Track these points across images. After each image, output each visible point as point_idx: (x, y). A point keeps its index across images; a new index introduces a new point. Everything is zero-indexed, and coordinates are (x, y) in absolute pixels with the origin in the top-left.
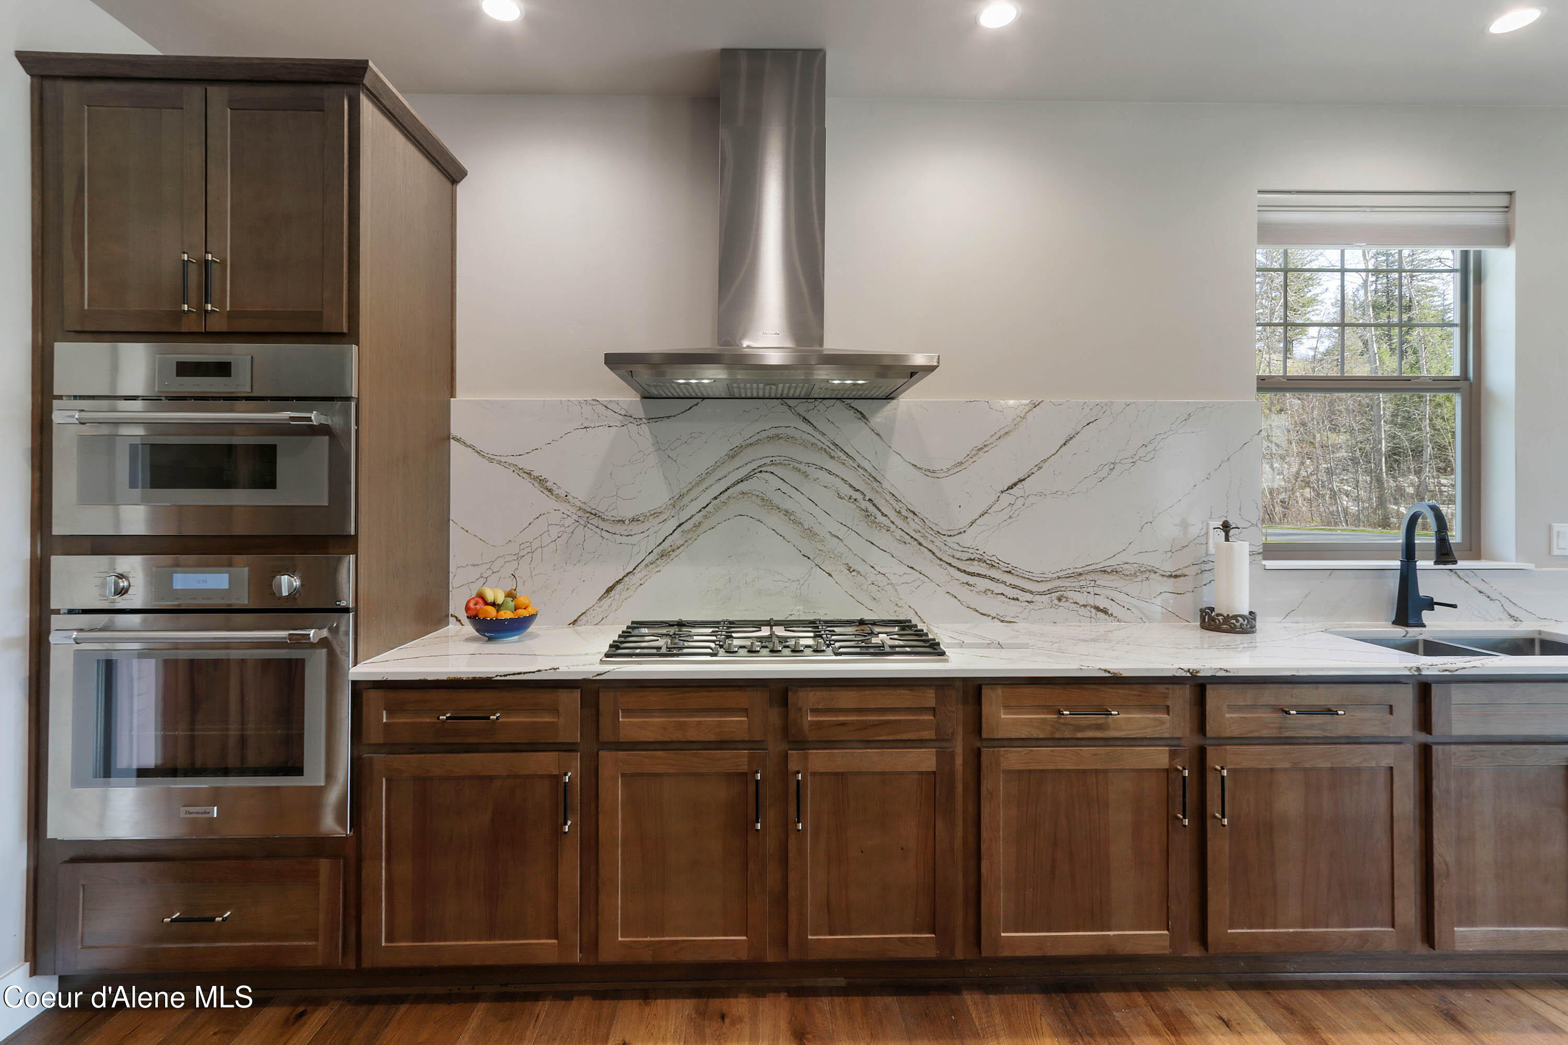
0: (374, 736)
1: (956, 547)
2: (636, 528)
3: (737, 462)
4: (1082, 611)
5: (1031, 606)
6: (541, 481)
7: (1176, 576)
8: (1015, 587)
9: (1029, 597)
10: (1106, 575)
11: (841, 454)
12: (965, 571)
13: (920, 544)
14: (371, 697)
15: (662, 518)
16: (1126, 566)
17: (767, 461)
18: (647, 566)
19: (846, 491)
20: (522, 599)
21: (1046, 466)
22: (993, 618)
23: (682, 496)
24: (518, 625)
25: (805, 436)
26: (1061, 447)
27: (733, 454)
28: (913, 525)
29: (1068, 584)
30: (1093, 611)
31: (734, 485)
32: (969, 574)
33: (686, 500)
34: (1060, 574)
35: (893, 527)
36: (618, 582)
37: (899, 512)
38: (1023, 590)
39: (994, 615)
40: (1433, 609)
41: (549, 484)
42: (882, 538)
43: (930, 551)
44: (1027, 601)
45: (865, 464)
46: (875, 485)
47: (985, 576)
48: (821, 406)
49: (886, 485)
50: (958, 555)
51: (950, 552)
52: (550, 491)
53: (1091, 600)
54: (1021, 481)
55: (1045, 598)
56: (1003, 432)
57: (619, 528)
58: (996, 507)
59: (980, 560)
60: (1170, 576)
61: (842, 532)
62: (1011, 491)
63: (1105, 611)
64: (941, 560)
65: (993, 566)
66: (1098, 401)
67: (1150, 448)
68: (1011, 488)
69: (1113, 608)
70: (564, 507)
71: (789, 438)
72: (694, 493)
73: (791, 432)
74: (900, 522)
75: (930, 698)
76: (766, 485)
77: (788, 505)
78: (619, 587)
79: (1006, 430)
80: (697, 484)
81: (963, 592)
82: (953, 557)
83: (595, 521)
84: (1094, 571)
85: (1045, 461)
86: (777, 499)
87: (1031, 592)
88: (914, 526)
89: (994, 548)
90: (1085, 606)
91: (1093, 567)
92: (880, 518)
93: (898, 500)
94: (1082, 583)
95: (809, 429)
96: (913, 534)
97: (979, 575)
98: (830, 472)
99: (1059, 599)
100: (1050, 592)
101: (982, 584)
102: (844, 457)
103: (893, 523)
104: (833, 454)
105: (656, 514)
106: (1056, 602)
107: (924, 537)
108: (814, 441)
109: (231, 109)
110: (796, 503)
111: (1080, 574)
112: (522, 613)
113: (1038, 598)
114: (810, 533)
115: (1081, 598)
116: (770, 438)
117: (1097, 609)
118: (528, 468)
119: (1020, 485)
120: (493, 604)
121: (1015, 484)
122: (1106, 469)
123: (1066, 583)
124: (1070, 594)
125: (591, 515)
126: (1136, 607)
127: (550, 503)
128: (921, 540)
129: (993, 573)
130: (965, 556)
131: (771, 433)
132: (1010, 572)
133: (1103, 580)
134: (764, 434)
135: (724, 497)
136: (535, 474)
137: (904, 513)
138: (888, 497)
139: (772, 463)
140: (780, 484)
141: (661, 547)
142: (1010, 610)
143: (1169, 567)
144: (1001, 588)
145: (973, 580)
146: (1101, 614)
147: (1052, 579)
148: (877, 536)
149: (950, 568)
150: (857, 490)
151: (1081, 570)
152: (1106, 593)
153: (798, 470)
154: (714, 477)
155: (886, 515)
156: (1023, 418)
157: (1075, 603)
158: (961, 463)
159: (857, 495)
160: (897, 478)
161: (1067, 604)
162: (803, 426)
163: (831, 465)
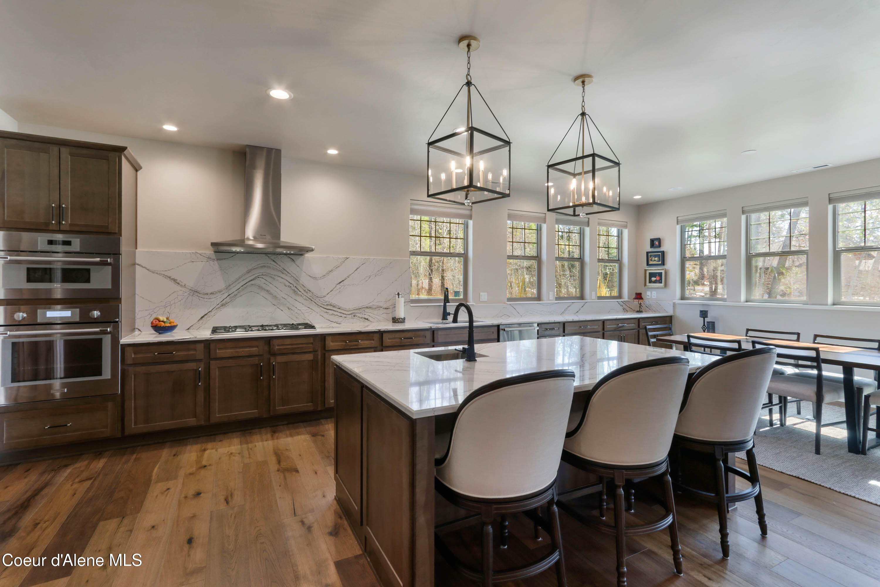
0: (129, 361)
1: (323, 301)
2: (212, 296)
3: (250, 274)
4: (361, 319)
5: (346, 318)
6: (175, 280)
7: (387, 309)
8: (341, 313)
9: (345, 316)
10: (367, 309)
11: (286, 272)
12: (325, 308)
13: (312, 300)
14: (128, 349)
15: (222, 293)
16: (373, 306)
17: (261, 274)
18: (217, 309)
19: (288, 284)
20: (172, 320)
21: (350, 277)
22: (334, 322)
23: (230, 285)
24: (171, 328)
25: (275, 267)
26: (355, 271)
27: (249, 272)
28: (309, 294)
30: (364, 319)
31: (249, 282)
32: (327, 309)
33: (232, 286)
34: (354, 309)
35: (303, 295)
36: (206, 315)
37: (305, 291)
38: (343, 314)
39: (334, 321)
40: (450, 315)
41: (178, 281)
43: (315, 302)
45: (293, 275)
46: (297, 282)
47: (332, 310)
48: (279, 257)
49: (301, 282)
51: (321, 302)
52: (178, 283)
53: (363, 316)
54: (343, 281)
55: (350, 316)
56: (337, 266)
57: (206, 296)
58: (335, 289)
59: (330, 305)
60: (386, 309)
61: (286, 297)
62: (340, 284)
63: (367, 319)
64: (318, 305)
65: (334, 307)
66: (366, 257)
67: (380, 272)
68: (340, 283)
69: (370, 318)
70: (183, 289)
71: (269, 267)
72: (234, 285)
73: (269, 265)
74: (305, 294)
75: (311, 340)
76: (260, 282)
77: (268, 288)
78: (206, 317)
79: (339, 265)
80: (235, 282)
81: (325, 315)
82: (322, 304)
83: (196, 294)
84: (364, 308)
85: (350, 275)
86: (264, 286)
87: (346, 314)
88: (309, 295)
89: (334, 301)
90: (362, 318)
91: (364, 306)
93: (304, 287)
94: (361, 311)
95: (275, 264)
96: (309, 297)
97: (330, 309)
98: (282, 278)
99: (354, 316)
100: (351, 314)
101: (331, 312)
102: (287, 273)
103: (303, 294)
104: (283, 272)
105: (220, 291)
106: (353, 317)
107: (313, 298)
108: (277, 268)
109: (70, 156)
110: (271, 288)
111: (360, 309)
112: (172, 324)
113: (348, 316)
114: (275, 297)
115: (361, 316)
116: (261, 267)
117: (365, 319)
118: (169, 275)
119: (342, 282)
120: (163, 321)
121: (341, 282)
122: (368, 278)
123: (356, 311)
124: (357, 315)
125: (195, 292)
126: (376, 317)
127: (177, 288)
128: (312, 299)
129: (334, 309)
130: (326, 304)
131: (262, 265)
132: (339, 308)
133: (367, 310)
134: (260, 265)
135: (245, 286)
136: (172, 277)
137: (307, 291)
138: (301, 286)
139: (262, 275)
140: (265, 281)
141: (222, 303)
142: (340, 320)
143: (385, 306)
144: (336, 313)
145: (328, 311)
146: (366, 320)
147: (352, 310)
148: (298, 298)
149: (321, 308)
150: (291, 284)
151: (360, 307)
152: (368, 314)
153: (271, 277)
154: (242, 279)
155: (300, 292)
156: (344, 262)
157: (359, 317)
158: (325, 275)
159: (291, 285)
160: (304, 280)
161: (356, 318)
162: (273, 263)
163: (282, 275)
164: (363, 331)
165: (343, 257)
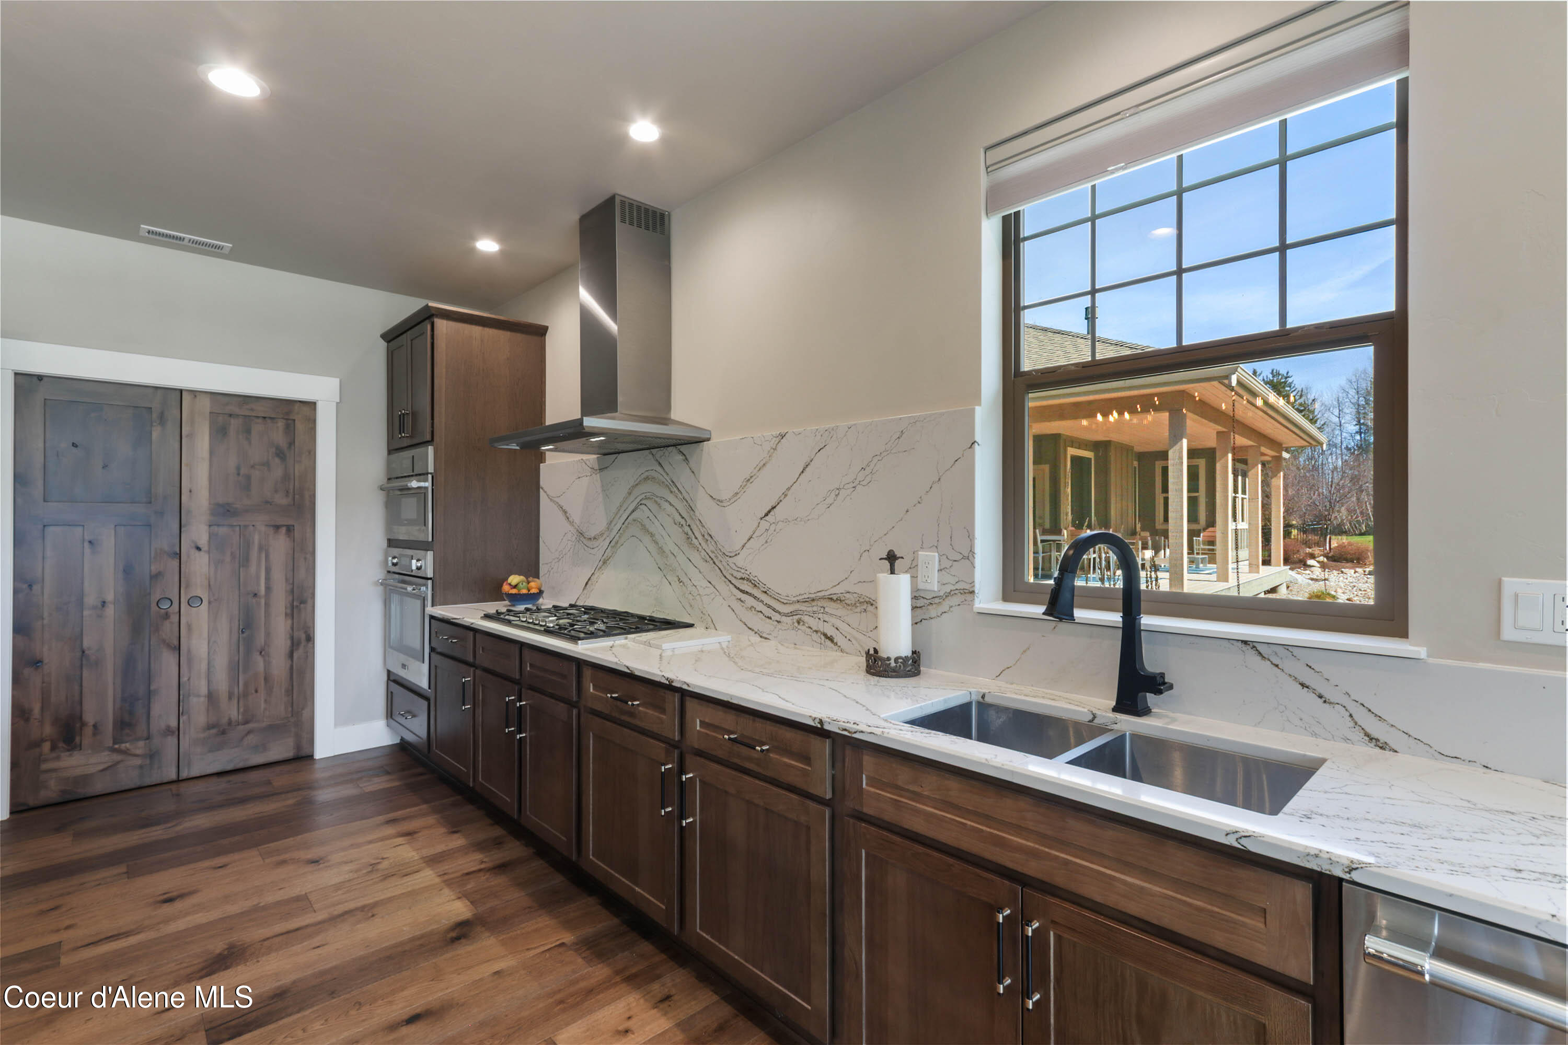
1: (735, 567)
2: (595, 544)
3: (632, 498)
4: (815, 636)
5: (779, 626)
6: (565, 512)
8: (769, 607)
9: (776, 617)
10: (832, 603)
11: (675, 489)
12: (738, 589)
13: (714, 563)
15: (604, 537)
16: (847, 595)
17: (643, 496)
18: (599, 570)
19: (678, 518)
21: (790, 493)
22: (756, 633)
23: (611, 522)
25: (661, 477)
26: (800, 475)
27: (630, 492)
28: (710, 547)
29: (804, 608)
30: (823, 637)
31: (630, 514)
32: (741, 591)
33: (612, 525)
34: (799, 598)
35: (701, 548)
37: (703, 536)
38: (774, 610)
39: (756, 630)
41: (568, 515)
42: (696, 557)
43: (720, 569)
44: (777, 621)
45: (686, 496)
46: (692, 512)
47: (751, 595)
48: (667, 452)
49: (697, 513)
50: (735, 574)
51: (731, 571)
52: (568, 519)
53: (821, 627)
54: (774, 508)
55: (788, 620)
56: (762, 463)
57: (590, 544)
58: (758, 533)
59: (748, 580)
61: (676, 551)
62: (767, 518)
63: (831, 639)
64: (725, 577)
65: (755, 586)
66: (827, 426)
67: (868, 470)
68: (766, 515)
69: (838, 638)
70: (572, 529)
71: (653, 479)
72: (615, 521)
73: (654, 474)
74: (703, 544)
75: (566, 668)
76: (643, 514)
77: (652, 529)
78: (589, 583)
79: (764, 462)
80: (617, 512)
81: (737, 606)
82: (732, 575)
83: (582, 539)
84: (823, 598)
85: (789, 489)
86: (648, 524)
87: (780, 613)
88: (712, 548)
89: (758, 571)
90: (816, 632)
91: (820, 594)
92: (694, 541)
93: (703, 526)
94: (815, 609)
95: (661, 470)
96: (710, 554)
97: (747, 593)
98: (670, 504)
99: (799, 623)
100: (792, 614)
101: (750, 601)
102: (677, 491)
103: (700, 544)
104: (672, 489)
105: (602, 534)
106: (796, 624)
107: (716, 556)
108: (665, 481)
110: (655, 528)
111: (813, 600)
113: (784, 619)
114: (661, 551)
115: (814, 623)
116: (646, 479)
117: (825, 635)
118: (561, 505)
119: (773, 512)
121: (769, 512)
122: (833, 495)
123: (803, 607)
124: (806, 618)
125: (581, 535)
126: (856, 639)
127: (568, 526)
128: (715, 560)
129: (755, 592)
130: (739, 575)
131: (645, 475)
132: (766, 592)
133: (831, 607)
134: (643, 477)
135: (627, 523)
136: (564, 508)
137: (706, 536)
138: (698, 523)
139: (646, 498)
140: (649, 513)
141: (604, 558)
142: (765, 627)
144: (760, 607)
145: (744, 597)
146: (828, 643)
147: (794, 602)
148: (693, 555)
149: (731, 585)
150: (683, 518)
151: (813, 596)
152: (833, 620)
153: (656, 502)
154: (623, 509)
155: (696, 538)
156: (775, 449)
157: (810, 627)
158: (737, 493)
159: (683, 522)
160: (704, 507)
161: (803, 628)
162: (659, 469)
163: (671, 498)
164: (637, 673)
165: (774, 433)
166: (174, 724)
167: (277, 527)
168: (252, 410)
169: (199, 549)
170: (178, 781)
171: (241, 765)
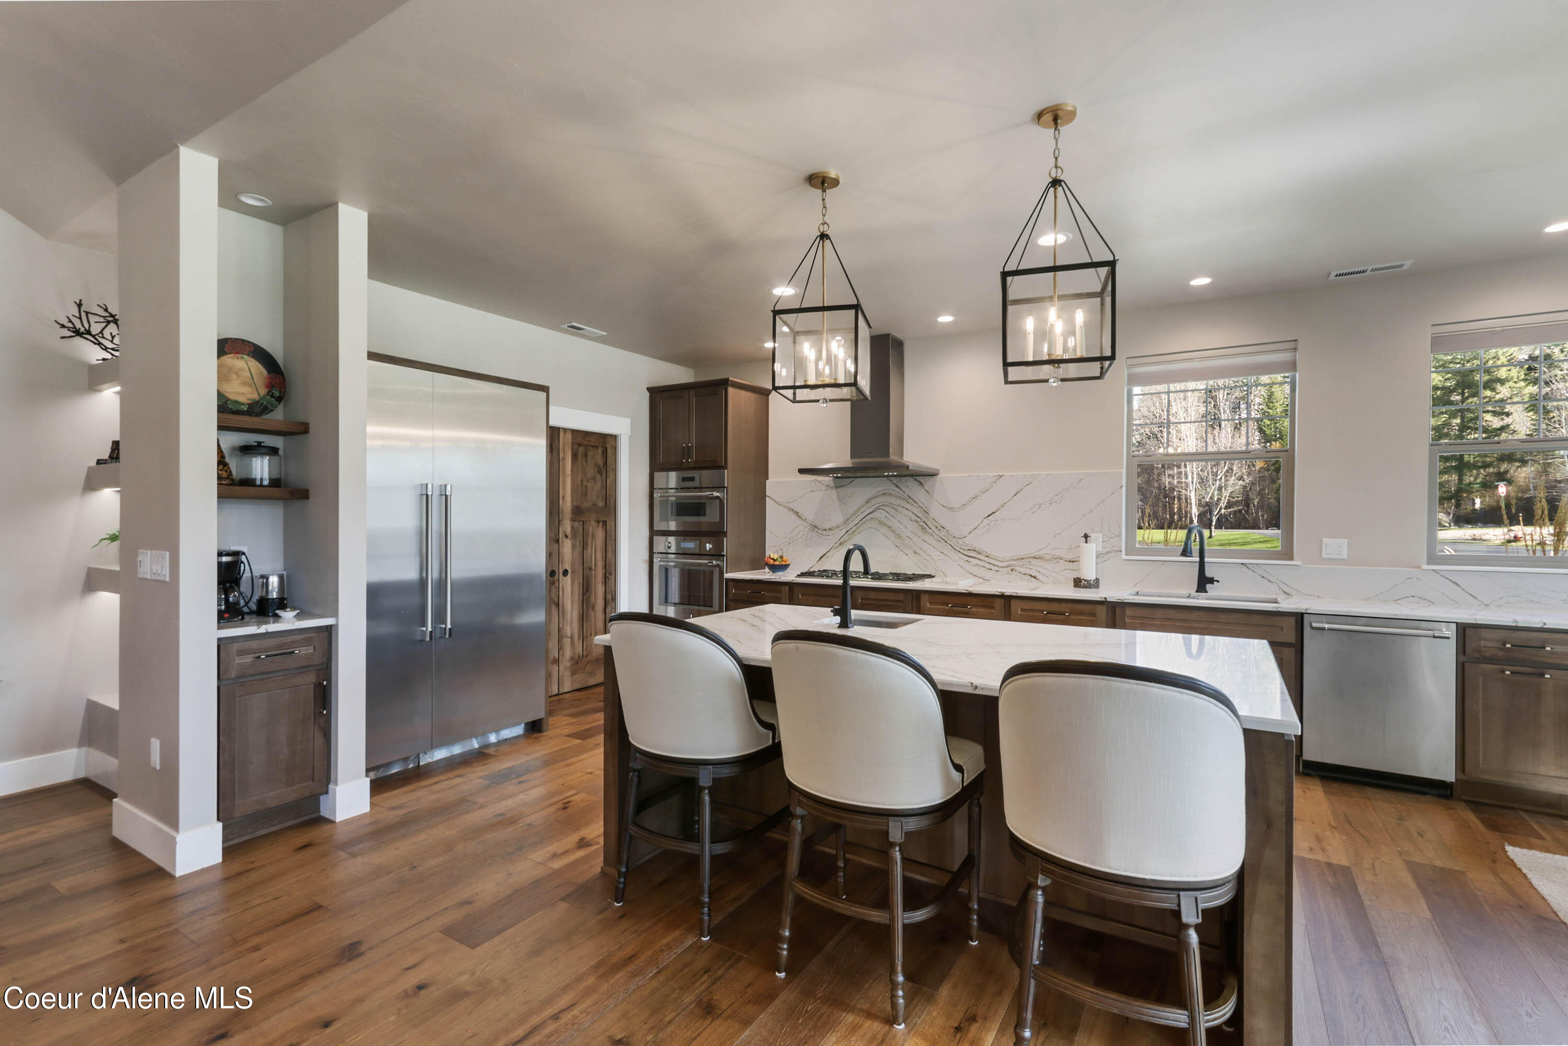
0: (731, 597)
1: (963, 544)
2: (831, 533)
3: (869, 505)
4: (1023, 576)
5: (997, 573)
6: (797, 513)
7: (1073, 562)
8: (990, 563)
9: (997, 568)
10: (1036, 560)
11: (911, 501)
12: (966, 555)
13: (946, 542)
14: (731, 583)
15: (840, 528)
16: (1046, 555)
17: (881, 504)
18: (835, 548)
19: (914, 517)
20: (785, 558)
21: (1006, 505)
22: (979, 578)
23: (848, 519)
24: (784, 567)
25: (897, 494)
26: (1014, 497)
27: (868, 502)
28: (943, 533)
29: (1016, 563)
30: (1029, 577)
31: (868, 515)
32: (968, 556)
33: (849, 522)
34: (1013, 558)
35: (934, 534)
36: (824, 555)
37: (937, 527)
38: (994, 565)
39: (980, 576)
41: (800, 514)
43: (951, 545)
44: (996, 571)
45: (921, 505)
46: (926, 515)
47: (976, 558)
48: (904, 479)
49: (931, 515)
50: (963, 547)
51: (960, 546)
52: (800, 517)
53: (1028, 572)
54: (993, 513)
55: (1005, 570)
56: (985, 490)
57: (824, 533)
58: (982, 525)
59: (973, 550)
60: (1070, 561)
61: (912, 536)
62: (989, 518)
63: (1035, 577)
64: (955, 549)
65: (980, 553)
66: (1033, 473)
67: (1060, 496)
68: (989, 516)
69: (1039, 576)
70: (805, 524)
71: (891, 495)
72: (852, 519)
73: (891, 491)
74: (937, 532)
75: (902, 597)
76: (878, 515)
77: (889, 524)
78: (824, 557)
79: (987, 488)
80: (854, 514)
81: (965, 565)
82: (961, 548)
83: (816, 529)
84: (1029, 557)
85: (1005, 503)
86: (885, 521)
87: (998, 566)
89: (978, 545)
90: (1025, 574)
91: (1028, 556)
92: (929, 530)
93: (936, 522)
94: (1024, 563)
95: (896, 489)
96: (942, 537)
97: (973, 557)
98: (907, 509)
99: (1012, 570)
100: (1007, 566)
101: (975, 561)
102: (913, 502)
103: (934, 532)
104: (908, 501)
105: (838, 527)
106: (1010, 572)
107: (948, 539)
108: (900, 495)
110: (894, 523)
111: (1023, 559)
113: (1001, 569)
114: (899, 536)
115: (1023, 570)
116: (883, 494)
117: (1031, 576)
118: (792, 508)
119: (993, 515)
120: (773, 559)
121: (991, 515)
122: (1036, 507)
123: (1015, 563)
124: (1017, 568)
125: (815, 527)
126: (1049, 575)
127: (799, 522)
128: (946, 540)
129: (979, 557)
130: (967, 548)
131: (884, 492)
132: (987, 557)
133: (1034, 562)
134: (880, 493)
135: (864, 520)
136: (795, 510)
137: (939, 527)
138: (932, 520)
139: (883, 505)
140: (886, 514)
141: (840, 541)
142: (987, 574)
143: (1069, 557)
144: (982, 564)
145: (970, 559)
146: (1033, 579)
147: (1008, 561)
148: (927, 538)
149: (959, 554)
150: (918, 517)
151: (1023, 557)
152: (1036, 568)
153: (894, 508)
154: (860, 512)
155: (930, 529)
156: (994, 483)
157: (1020, 573)
158: (965, 505)
159: (918, 519)
160: (936, 512)
161: (1016, 573)
163: (907, 506)
164: (974, 592)
165: (995, 474)
166: (557, 656)
167: (598, 522)
168: (589, 441)
169: (567, 537)
170: (558, 694)
171: (584, 686)
